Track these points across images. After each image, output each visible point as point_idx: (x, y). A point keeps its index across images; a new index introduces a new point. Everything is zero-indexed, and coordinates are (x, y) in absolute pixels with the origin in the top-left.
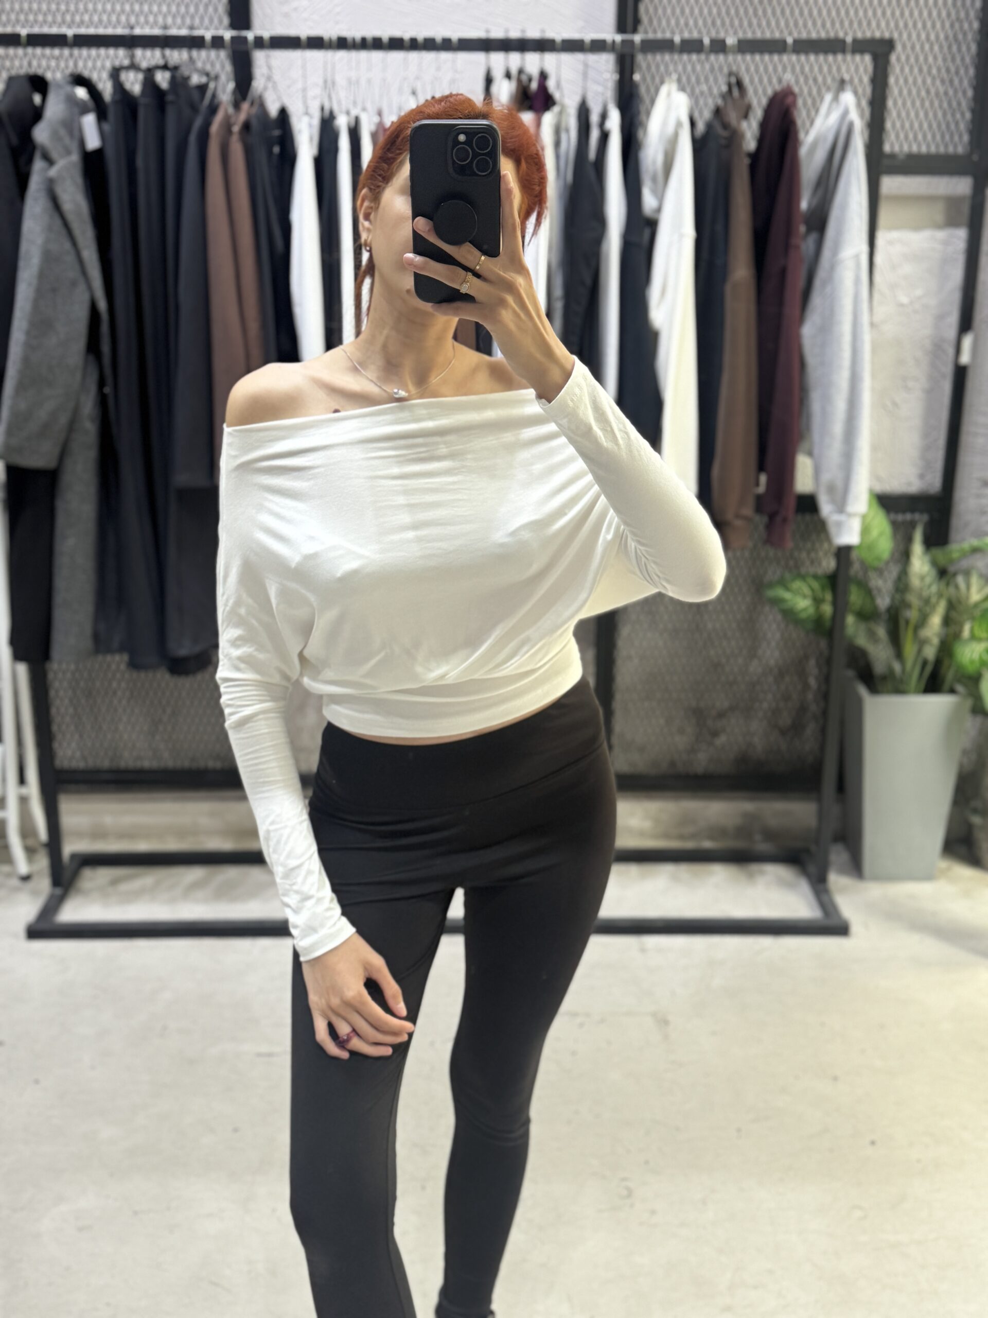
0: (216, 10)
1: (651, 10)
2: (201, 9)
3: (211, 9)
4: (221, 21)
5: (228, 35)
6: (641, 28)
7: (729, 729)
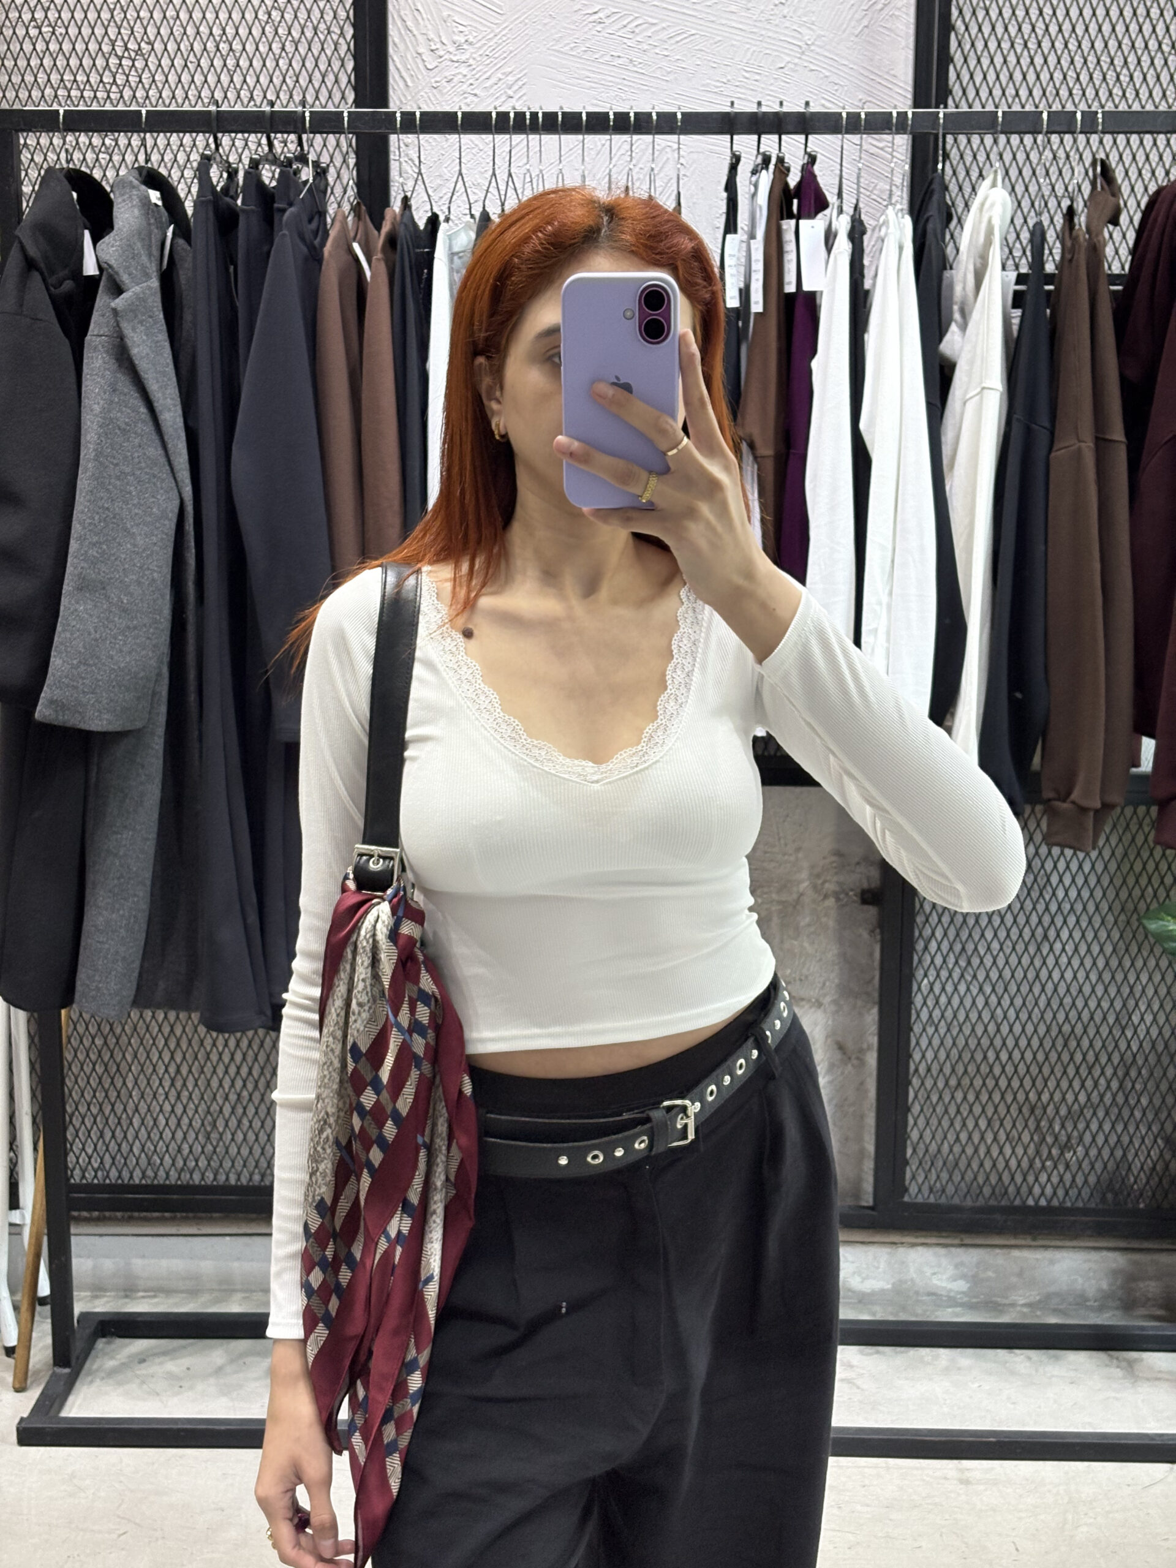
0: (337, 81)
2: (317, 79)
4: (343, 94)
7: (1087, 1138)
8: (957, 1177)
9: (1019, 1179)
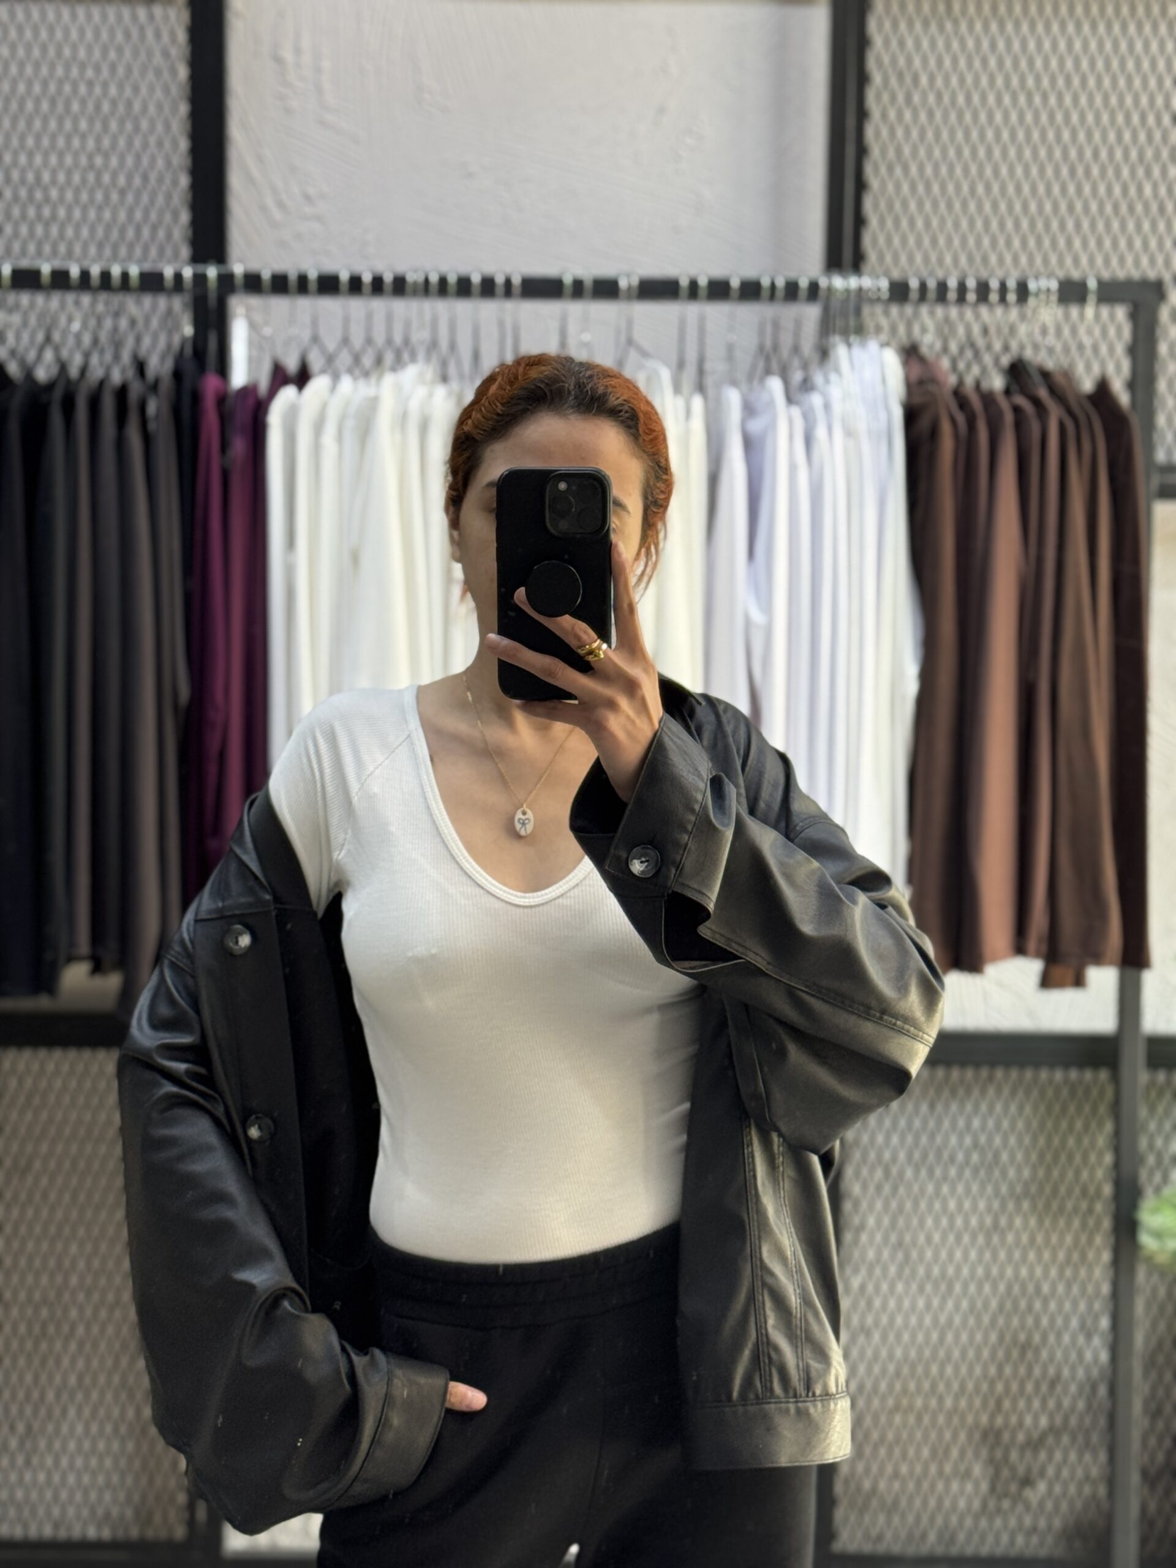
0: (169, 236)
1: (881, 240)
2: (146, 232)
3: (161, 234)
4: (176, 255)
5: (188, 273)
6: (866, 267)
7: (1050, 1471)
8: (896, 1520)
9: (969, 1522)
